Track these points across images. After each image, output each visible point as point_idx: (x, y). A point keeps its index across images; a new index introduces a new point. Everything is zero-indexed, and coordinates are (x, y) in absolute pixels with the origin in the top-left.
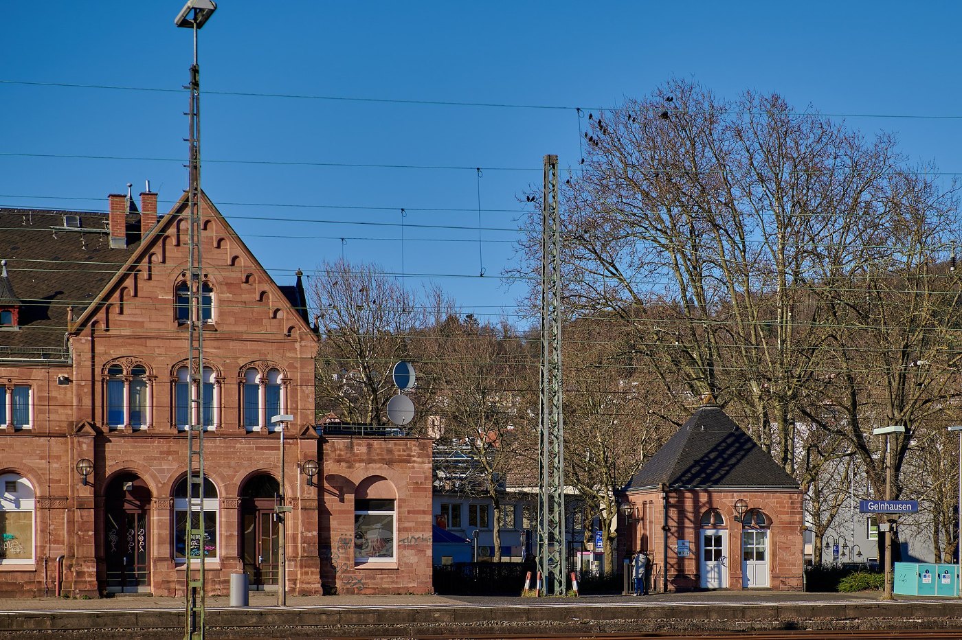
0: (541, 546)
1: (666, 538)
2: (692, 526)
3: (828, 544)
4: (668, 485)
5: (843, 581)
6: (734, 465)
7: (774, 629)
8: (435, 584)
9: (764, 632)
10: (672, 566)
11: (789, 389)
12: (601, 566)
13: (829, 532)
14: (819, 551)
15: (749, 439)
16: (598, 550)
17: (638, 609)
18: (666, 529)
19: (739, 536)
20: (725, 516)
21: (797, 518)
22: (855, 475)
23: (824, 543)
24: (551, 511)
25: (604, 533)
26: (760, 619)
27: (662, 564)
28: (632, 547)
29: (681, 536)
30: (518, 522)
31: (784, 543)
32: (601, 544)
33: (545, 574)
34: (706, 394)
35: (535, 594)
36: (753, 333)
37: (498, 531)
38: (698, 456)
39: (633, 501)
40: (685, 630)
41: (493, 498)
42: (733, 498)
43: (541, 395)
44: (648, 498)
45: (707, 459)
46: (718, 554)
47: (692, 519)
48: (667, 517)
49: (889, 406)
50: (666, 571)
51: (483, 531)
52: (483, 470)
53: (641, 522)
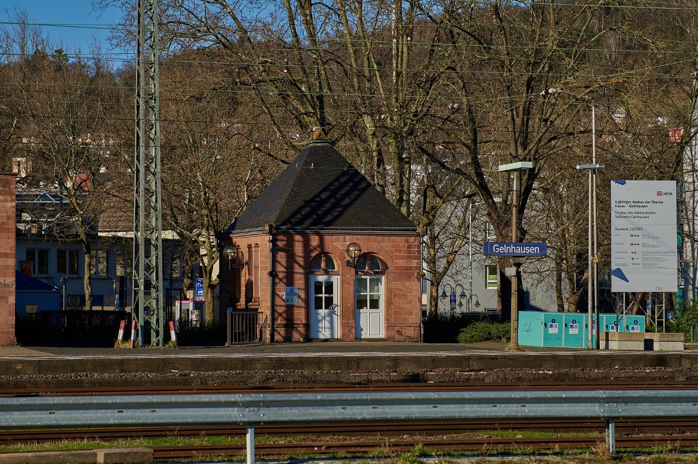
0: (136, 293)
1: (274, 285)
2: (302, 271)
3: (444, 293)
4: (274, 226)
5: (463, 331)
6: (347, 206)
7: (392, 381)
8: (17, 334)
9: (381, 384)
10: (280, 315)
11: (405, 125)
12: (201, 316)
13: (446, 279)
14: (434, 300)
15: (363, 179)
16: (198, 299)
17: (243, 360)
18: (273, 274)
19: (352, 282)
20: (337, 261)
21: (414, 263)
22: (474, 219)
23: (440, 292)
24: (147, 255)
25: (205, 280)
26: (377, 370)
27: (268, 312)
28: (235, 294)
29: (290, 281)
30: (111, 269)
31: (400, 290)
32: (202, 292)
33: (141, 323)
34: (316, 129)
35: (129, 345)
36: (366, 65)
37: (89, 278)
38: (309, 197)
39: (237, 244)
40: (295, 382)
41: (84, 243)
42: (345, 241)
43: (136, 128)
44: (252, 241)
45: (318, 199)
46: (329, 302)
47: (302, 263)
48: (274, 261)
49: (513, 144)
50: (274, 320)
51: (73, 278)
52: (73, 212)
53: (246, 267)
